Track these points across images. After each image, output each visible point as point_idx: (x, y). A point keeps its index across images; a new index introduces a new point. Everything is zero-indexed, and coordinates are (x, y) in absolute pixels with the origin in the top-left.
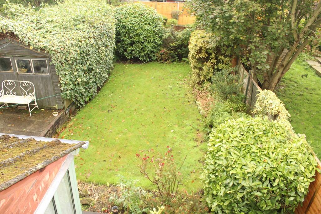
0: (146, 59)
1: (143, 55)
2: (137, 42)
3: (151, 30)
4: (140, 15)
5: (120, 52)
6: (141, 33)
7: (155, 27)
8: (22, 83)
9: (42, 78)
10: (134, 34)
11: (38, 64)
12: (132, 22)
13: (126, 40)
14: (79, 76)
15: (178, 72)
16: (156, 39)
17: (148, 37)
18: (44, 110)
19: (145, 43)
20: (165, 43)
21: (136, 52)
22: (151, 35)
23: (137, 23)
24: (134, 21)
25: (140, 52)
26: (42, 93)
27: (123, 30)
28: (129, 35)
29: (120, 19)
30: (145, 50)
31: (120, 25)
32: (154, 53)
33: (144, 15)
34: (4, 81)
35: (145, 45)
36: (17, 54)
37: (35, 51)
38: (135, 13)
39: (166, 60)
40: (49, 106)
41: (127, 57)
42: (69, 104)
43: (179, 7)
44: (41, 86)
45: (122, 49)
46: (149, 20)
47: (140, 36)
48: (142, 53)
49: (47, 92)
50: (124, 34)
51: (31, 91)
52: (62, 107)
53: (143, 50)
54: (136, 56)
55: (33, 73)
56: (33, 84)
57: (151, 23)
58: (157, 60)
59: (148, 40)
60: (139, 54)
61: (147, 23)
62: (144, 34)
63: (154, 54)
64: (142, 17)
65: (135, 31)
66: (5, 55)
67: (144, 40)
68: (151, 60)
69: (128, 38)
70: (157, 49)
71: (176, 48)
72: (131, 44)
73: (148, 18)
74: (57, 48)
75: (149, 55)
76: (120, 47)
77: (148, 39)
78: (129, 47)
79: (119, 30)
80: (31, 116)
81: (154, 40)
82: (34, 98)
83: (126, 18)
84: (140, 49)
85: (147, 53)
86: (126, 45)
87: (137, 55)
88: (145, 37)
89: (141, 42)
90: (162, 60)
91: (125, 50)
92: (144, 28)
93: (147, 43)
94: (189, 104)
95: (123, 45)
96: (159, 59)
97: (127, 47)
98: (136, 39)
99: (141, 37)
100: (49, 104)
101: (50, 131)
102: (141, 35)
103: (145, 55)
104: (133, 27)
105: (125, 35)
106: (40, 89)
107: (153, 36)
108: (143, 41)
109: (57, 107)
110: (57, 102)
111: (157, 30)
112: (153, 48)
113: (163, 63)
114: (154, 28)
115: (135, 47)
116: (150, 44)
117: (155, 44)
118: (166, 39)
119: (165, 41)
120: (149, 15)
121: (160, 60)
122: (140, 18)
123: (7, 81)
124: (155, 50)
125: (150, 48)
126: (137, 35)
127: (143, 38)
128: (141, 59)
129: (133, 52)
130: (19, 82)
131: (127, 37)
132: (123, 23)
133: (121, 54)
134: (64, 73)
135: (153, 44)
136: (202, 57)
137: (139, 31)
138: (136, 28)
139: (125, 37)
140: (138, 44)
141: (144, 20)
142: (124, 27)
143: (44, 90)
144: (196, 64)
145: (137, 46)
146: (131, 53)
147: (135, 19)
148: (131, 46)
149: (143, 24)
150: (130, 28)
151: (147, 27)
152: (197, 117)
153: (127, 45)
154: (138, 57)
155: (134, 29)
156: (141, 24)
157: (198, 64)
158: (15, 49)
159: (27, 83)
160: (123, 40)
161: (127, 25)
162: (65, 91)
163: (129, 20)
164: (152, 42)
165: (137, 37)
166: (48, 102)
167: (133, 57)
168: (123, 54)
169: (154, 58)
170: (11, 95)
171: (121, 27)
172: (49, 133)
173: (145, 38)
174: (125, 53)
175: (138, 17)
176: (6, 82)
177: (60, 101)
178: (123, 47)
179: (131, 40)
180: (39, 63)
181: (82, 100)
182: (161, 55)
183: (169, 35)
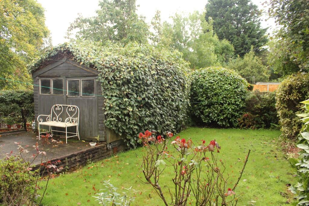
0: (226, 124)
1: (222, 118)
2: (216, 103)
3: (231, 90)
4: (220, 75)
5: (196, 114)
6: (220, 93)
7: (237, 88)
8: (70, 107)
9: (88, 101)
10: (213, 93)
11: (86, 85)
12: (211, 81)
13: (203, 101)
14: (130, 105)
16: (238, 100)
17: (228, 98)
18: (84, 141)
19: (224, 105)
20: (249, 105)
21: (214, 115)
22: (232, 95)
23: (216, 82)
24: (212, 80)
25: (218, 115)
26: (86, 120)
27: (201, 90)
28: (207, 95)
29: (197, 78)
30: (224, 113)
31: (197, 85)
32: (236, 117)
33: (224, 74)
34: (54, 106)
35: (225, 107)
36: (70, 74)
37: (86, 69)
38: (214, 73)
39: (249, 126)
40: (91, 137)
41: (203, 120)
42: (115, 140)
43: (269, 89)
44: (86, 111)
45: (199, 112)
46: (230, 80)
47: (219, 96)
48: (221, 116)
49: (91, 118)
50: (201, 94)
51: (76, 116)
52: (103, 139)
53: (222, 113)
54: (214, 120)
55: (81, 95)
56: (77, 107)
57: (232, 83)
58: (238, 127)
59: (228, 102)
60: (218, 118)
61: (228, 83)
62: (224, 94)
63: (235, 119)
64: (221, 77)
65: (214, 91)
66: (60, 76)
67: (223, 100)
68: (231, 126)
69: (205, 99)
70: (239, 113)
71: (261, 112)
72: (209, 106)
73: (229, 78)
74: (106, 63)
75: (229, 119)
76: (197, 110)
77: (228, 100)
78: (206, 109)
79: (196, 89)
80: (67, 143)
81: (236, 102)
82: (77, 124)
83: (204, 78)
84: (219, 111)
85: (227, 116)
86: (203, 106)
87: (216, 119)
88: (225, 97)
89: (219, 103)
91: (202, 113)
92: (224, 88)
93: (227, 105)
94: (276, 159)
95: (200, 107)
96: (241, 126)
97: (204, 109)
98: (214, 100)
99: (220, 97)
100: (91, 135)
102: (221, 95)
103: (224, 119)
104: (210, 86)
105: (203, 95)
106: (85, 114)
107: (234, 97)
108: (222, 102)
109: (98, 138)
110: (99, 131)
111: (239, 91)
112: (234, 111)
113: (245, 129)
114: (235, 88)
115: (214, 109)
116: (231, 106)
117: (236, 107)
118: (249, 101)
119: (248, 103)
120: (230, 75)
121: (243, 126)
122: (219, 77)
123: (57, 105)
124: (236, 114)
125: (230, 110)
126: (216, 94)
127: (223, 98)
128: (219, 123)
129: (211, 115)
130: (67, 106)
131: (205, 98)
132: (200, 82)
133: (198, 117)
134: (111, 94)
135: (234, 107)
136: (293, 99)
137: (218, 91)
138: (214, 87)
139: (203, 97)
140: (216, 106)
141: (223, 80)
142: (201, 86)
143: (88, 116)
145: (215, 108)
146: (208, 116)
147: (214, 78)
148: (209, 108)
149: (223, 83)
150: (208, 87)
151: (227, 87)
153: (205, 106)
154: (216, 121)
155: (213, 88)
156: (220, 83)
157: (289, 110)
158: (68, 70)
159: (74, 108)
160: (200, 101)
161: (205, 84)
162: (109, 117)
163: (207, 79)
164: (233, 104)
165: (215, 98)
166: (90, 132)
167: (210, 121)
168: (200, 117)
169: (236, 125)
170: (57, 121)
171: (199, 86)
173: (224, 99)
174: (202, 116)
175: (217, 77)
176: (56, 107)
177: (102, 130)
178: (200, 109)
179: (209, 101)
180: (88, 84)
181: (133, 140)
182: (244, 119)
183: (254, 96)
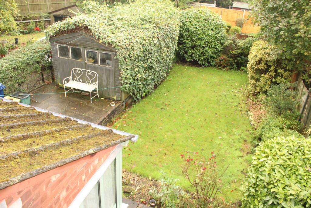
0: (205, 63)
1: (203, 59)
2: (199, 46)
3: (213, 36)
4: (204, 20)
5: (181, 53)
6: (203, 38)
7: (218, 33)
8: (88, 72)
9: (106, 69)
10: (197, 38)
11: (104, 57)
12: (196, 26)
13: (188, 43)
14: (139, 72)
15: (234, 80)
16: (218, 45)
17: (209, 43)
18: (103, 99)
19: (206, 48)
20: (226, 50)
21: (196, 55)
22: (213, 40)
23: (200, 27)
24: (198, 25)
25: (200, 56)
26: (104, 83)
27: (187, 33)
28: (191, 38)
29: (184, 22)
30: (205, 54)
31: (184, 28)
32: (214, 58)
33: (208, 20)
34: (74, 68)
35: (206, 50)
36: (88, 46)
37: (103, 44)
38: (200, 18)
39: (224, 67)
40: (108, 96)
41: (186, 59)
42: (127, 97)
43: (245, 15)
44: (104, 77)
45: (183, 51)
46: (212, 26)
47: (202, 40)
48: (202, 57)
49: (108, 83)
50: (186, 37)
51: (95, 80)
52: (119, 99)
53: (203, 54)
54: (196, 60)
55: (99, 64)
56: (97, 74)
57: (214, 29)
58: (215, 66)
59: (209, 46)
60: (199, 58)
61: (210, 28)
62: (206, 39)
63: (213, 60)
64: (206, 22)
65: (198, 35)
66: (78, 46)
67: (205, 44)
68: (210, 65)
69: (190, 42)
70: (217, 55)
71: (235, 56)
72: (193, 47)
73: (212, 24)
74: (123, 44)
75: (208, 59)
76: (181, 49)
77: (209, 44)
78: (190, 50)
79: (182, 32)
80: (91, 103)
81: (215, 46)
82: (97, 87)
83: (190, 22)
84: (201, 53)
85: (207, 58)
86: (187, 47)
87: (197, 59)
88: (207, 42)
89: (202, 46)
90: (221, 66)
91: (186, 53)
92: (207, 33)
93: (208, 48)
94: (241, 113)
95: (184, 48)
96: (217, 65)
97: (188, 50)
98: (198, 43)
99: (203, 42)
100: (109, 94)
101: (106, 119)
102: (203, 39)
103: (204, 59)
104: (196, 31)
105: (188, 38)
106: (103, 79)
107: (215, 42)
108: (204, 46)
109: (115, 98)
110: (116, 93)
111: (219, 36)
112: (213, 54)
113: (221, 69)
114: (216, 34)
115: (196, 50)
116: (211, 49)
117: (215, 50)
118: (227, 46)
119: (226, 48)
120: (213, 21)
121: (219, 66)
122: (204, 23)
123: (76, 68)
124: (215, 56)
125: (210, 53)
126: (199, 39)
127: (205, 42)
128: (200, 62)
129: (193, 55)
130: (86, 71)
131: (190, 40)
132: (187, 26)
133: (182, 55)
134: (126, 68)
135: (213, 50)
136: (260, 69)
137: (201, 36)
138: (199, 33)
139: (188, 40)
140: (199, 48)
141: (207, 26)
142: (188, 30)
143: (106, 81)
144: (253, 75)
145: (198, 50)
146: (191, 56)
147: (200, 23)
148: (192, 49)
149: (207, 29)
150: (194, 32)
151: (209, 32)
152: (247, 128)
153: (189, 47)
154: (198, 60)
155: (197, 33)
156: (204, 29)
157: (256, 75)
158: (86, 41)
159: (92, 73)
160: (185, 43)
161: (191, 28)
162: (124, 84)
163: (193, 24)
164: (213, 48)
165: (199, 41)
166: (108, 92)
167: (192, 60)
168: (184, 56)
169: (213, 64)
170: (78, 81)
171: (185, 30)
172: (104, 120)
173: (206, 43)
174: (186, 55)
175: (202, 22)
176: (75, 70)
177: (119, 92)
178: (184, 49)
179: (193, 44)
180: (105, 56)
181: (139, 95)
182: (220, 61)
183: (231, 43)
